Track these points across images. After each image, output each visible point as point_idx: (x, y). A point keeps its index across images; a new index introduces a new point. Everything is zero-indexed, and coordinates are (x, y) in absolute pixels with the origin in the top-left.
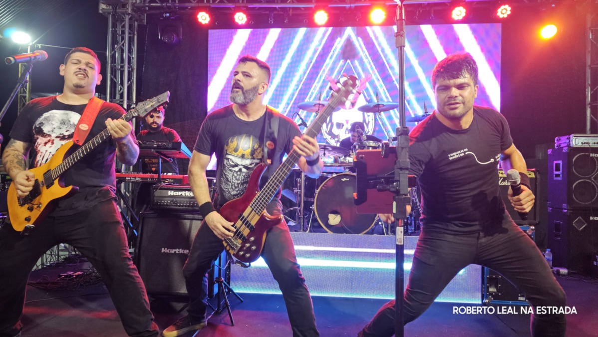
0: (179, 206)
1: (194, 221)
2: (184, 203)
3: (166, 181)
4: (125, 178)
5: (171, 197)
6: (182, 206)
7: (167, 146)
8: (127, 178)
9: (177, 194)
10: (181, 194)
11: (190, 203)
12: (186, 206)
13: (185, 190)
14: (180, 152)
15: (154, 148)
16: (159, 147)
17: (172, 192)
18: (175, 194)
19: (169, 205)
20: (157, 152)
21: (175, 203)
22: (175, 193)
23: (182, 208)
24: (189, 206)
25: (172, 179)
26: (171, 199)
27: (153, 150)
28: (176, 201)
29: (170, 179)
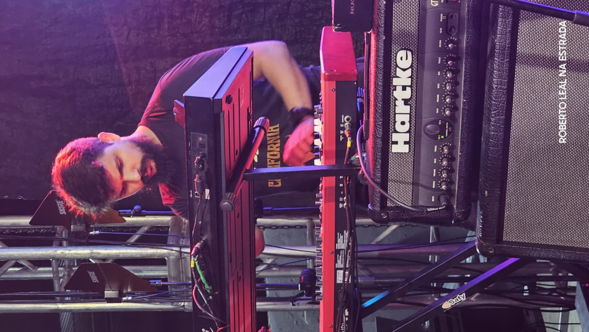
0: (454, 108)
1: (522, 48)
2: (442, 92)
3: (349, 144)
4: (337, 286)
5: (414, 142)
6: (455, 96)
7: (206, 151)
8: (340, 280)
9: (406, 118)
10: (406, 102)
11: (443, 67)
12: (455, 83)
13: (387, 88)
14: (229, 99)
15: (217, 197)
16: (212, 181)
17: (395, 137)
18: (406, 127)
19: (452, 149)
20: (230, 188)
21: (444, 125)
22: (398, 127)
23: (462, 100)
24: (456, 72)
25: (338, 121)
26: (425, 139)
27: (225, 203)
28: (435, 122)
29: (338, 128)
